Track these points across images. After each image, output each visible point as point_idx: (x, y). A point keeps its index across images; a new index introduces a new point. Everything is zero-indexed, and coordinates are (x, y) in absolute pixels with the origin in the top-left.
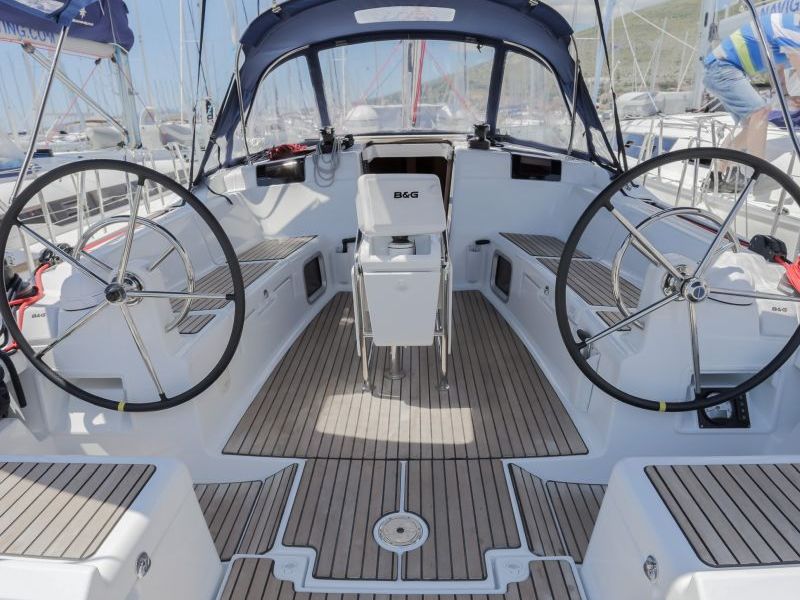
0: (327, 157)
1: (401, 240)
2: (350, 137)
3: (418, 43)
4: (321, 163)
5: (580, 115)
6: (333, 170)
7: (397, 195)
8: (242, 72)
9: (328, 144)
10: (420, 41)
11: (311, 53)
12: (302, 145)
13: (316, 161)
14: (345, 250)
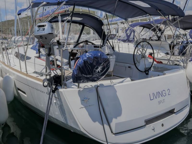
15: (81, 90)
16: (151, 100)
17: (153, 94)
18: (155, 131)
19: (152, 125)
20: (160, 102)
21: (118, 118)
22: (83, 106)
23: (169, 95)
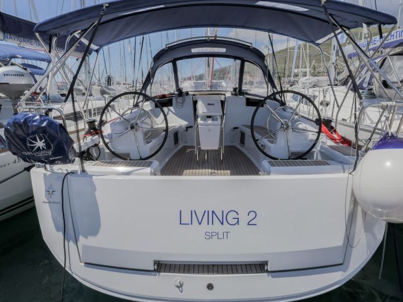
0: (181, 98)
1: (209, 117)
2: (187, 92)
3: (211, 59)
4: (178, 100)
5: (270, 83)
6: (183, 103)
7: (208, 104)
8: (152, 68)
9: (181, 93)
10: (212, 58)
11: (174, 62)
12: (168, 95)
13: (176, 99)
14: (187, 131)
15: (47, 175)
16: (181, 224)
17: (193, 213)
18: (182, 292)
19: (177, 276)
20: (210, 236)
21: (90, 238)
22: (47, 201)
23: (248, 224)
